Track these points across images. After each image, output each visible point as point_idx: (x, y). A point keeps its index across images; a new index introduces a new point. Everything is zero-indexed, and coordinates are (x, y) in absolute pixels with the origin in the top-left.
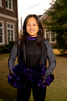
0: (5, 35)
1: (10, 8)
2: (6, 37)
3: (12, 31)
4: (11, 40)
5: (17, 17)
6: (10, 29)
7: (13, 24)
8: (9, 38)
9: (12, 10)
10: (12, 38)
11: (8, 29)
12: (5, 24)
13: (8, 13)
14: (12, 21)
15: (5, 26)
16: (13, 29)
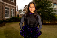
0: (10, 14)
1: (13, 1)
2: (10, 15)
3: (13, 12)
4: (12, 16)
5: (16, 5)
6: (12, 11)
7: (14, 9)
8: (12, 15)
9: (13, 2)
10: (13, 15)
11: (11, 11)
12: (10, 8)
13: (12, 3)
14: (13, 7)
15: (10, 9)
16: (14, 11)
